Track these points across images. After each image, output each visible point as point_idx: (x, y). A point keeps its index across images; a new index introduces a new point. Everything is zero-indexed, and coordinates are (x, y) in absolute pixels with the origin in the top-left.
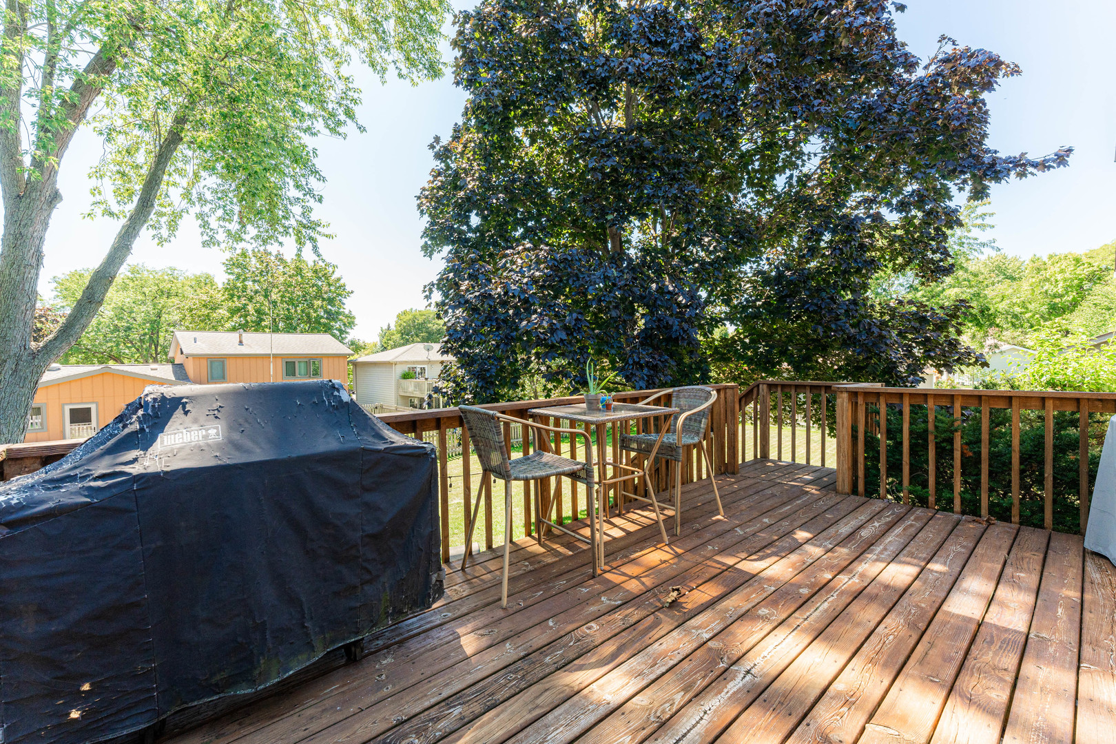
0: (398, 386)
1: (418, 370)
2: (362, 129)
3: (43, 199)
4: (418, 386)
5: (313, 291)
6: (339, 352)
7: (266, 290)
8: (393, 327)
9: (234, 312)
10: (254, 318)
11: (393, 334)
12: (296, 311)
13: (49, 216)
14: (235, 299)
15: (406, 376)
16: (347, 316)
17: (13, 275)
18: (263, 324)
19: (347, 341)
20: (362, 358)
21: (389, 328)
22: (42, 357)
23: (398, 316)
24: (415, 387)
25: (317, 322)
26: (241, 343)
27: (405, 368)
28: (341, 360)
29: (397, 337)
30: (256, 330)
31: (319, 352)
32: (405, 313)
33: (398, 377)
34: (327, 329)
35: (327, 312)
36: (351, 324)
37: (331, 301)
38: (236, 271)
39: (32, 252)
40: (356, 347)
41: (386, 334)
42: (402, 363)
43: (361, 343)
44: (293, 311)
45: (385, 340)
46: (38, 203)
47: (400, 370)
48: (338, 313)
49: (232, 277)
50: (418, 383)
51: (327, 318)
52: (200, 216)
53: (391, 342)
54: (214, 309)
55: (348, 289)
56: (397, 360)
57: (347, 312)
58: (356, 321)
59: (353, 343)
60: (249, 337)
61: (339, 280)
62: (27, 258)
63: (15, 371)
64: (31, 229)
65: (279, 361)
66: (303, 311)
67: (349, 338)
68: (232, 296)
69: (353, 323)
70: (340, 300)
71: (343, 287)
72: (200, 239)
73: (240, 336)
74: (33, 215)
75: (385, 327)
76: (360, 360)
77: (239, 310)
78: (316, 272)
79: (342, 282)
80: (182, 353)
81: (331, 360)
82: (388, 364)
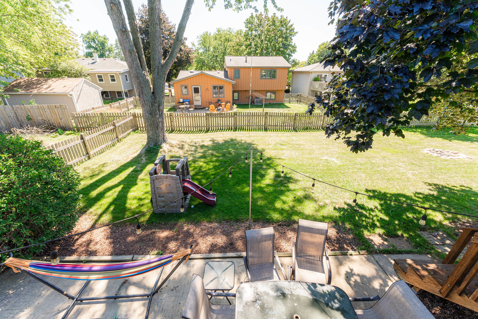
0: (311, 84)
1: (323, 76)
4: (321, 85)
5: (279, 34)
6: (285, 66)
7: (259, 35)
8: (315, 52)
9: (247, 46)
10: (254, 50)
11: (315, 56)
12: (271, 45)
14: (248, 40)
15: (316, 80)
16: (293, 47)
18: (257, 52)
19: (291, 60)
20: (296, 69)
21: (313, 53)
22: (165, 67)
23: (319, 46)
24: (319, 85)
25: (279, 50)
26: (246, 61)
27: (316, 75)
28: (285, 70)
29: (316, 58)
30: (254, 55)
31: (276, 66)
32: (323, 44)
33: (312, 80)
34: (283, 54)
35: (283, 44)
36: (294, 51)
37: (286, 38)
38: (249, 25)
40: (295, 64)
41: (312, 56)
42: (315, 72)
43: (297, 61)
44: (269, 45)
45: (310, 60)
47: (313, 76)
48: (289, 45)
49: (247, 29)
50: (321, 84)
51: (283, 48)
53: (313, 61)
54: (241, 46)
55: (295, 31)
56: (313, 70)
57: (293, 44)
58: (297, 50)
59: (293, 61)
60: (249, 58)
61: (292, 25)
65: (259, 70)
66: (273, 44)
67: (292, 58)
68: (247, 39)
70: (291, 38)
71: (293, 30)
73: (246, 58)
75: (312, 53)
76: (295, 70)
77: (249, 45)
78: (281, 22)
79: (293, 27)
80: (226, 66)
81: (281, 70)
82: (308, 73)
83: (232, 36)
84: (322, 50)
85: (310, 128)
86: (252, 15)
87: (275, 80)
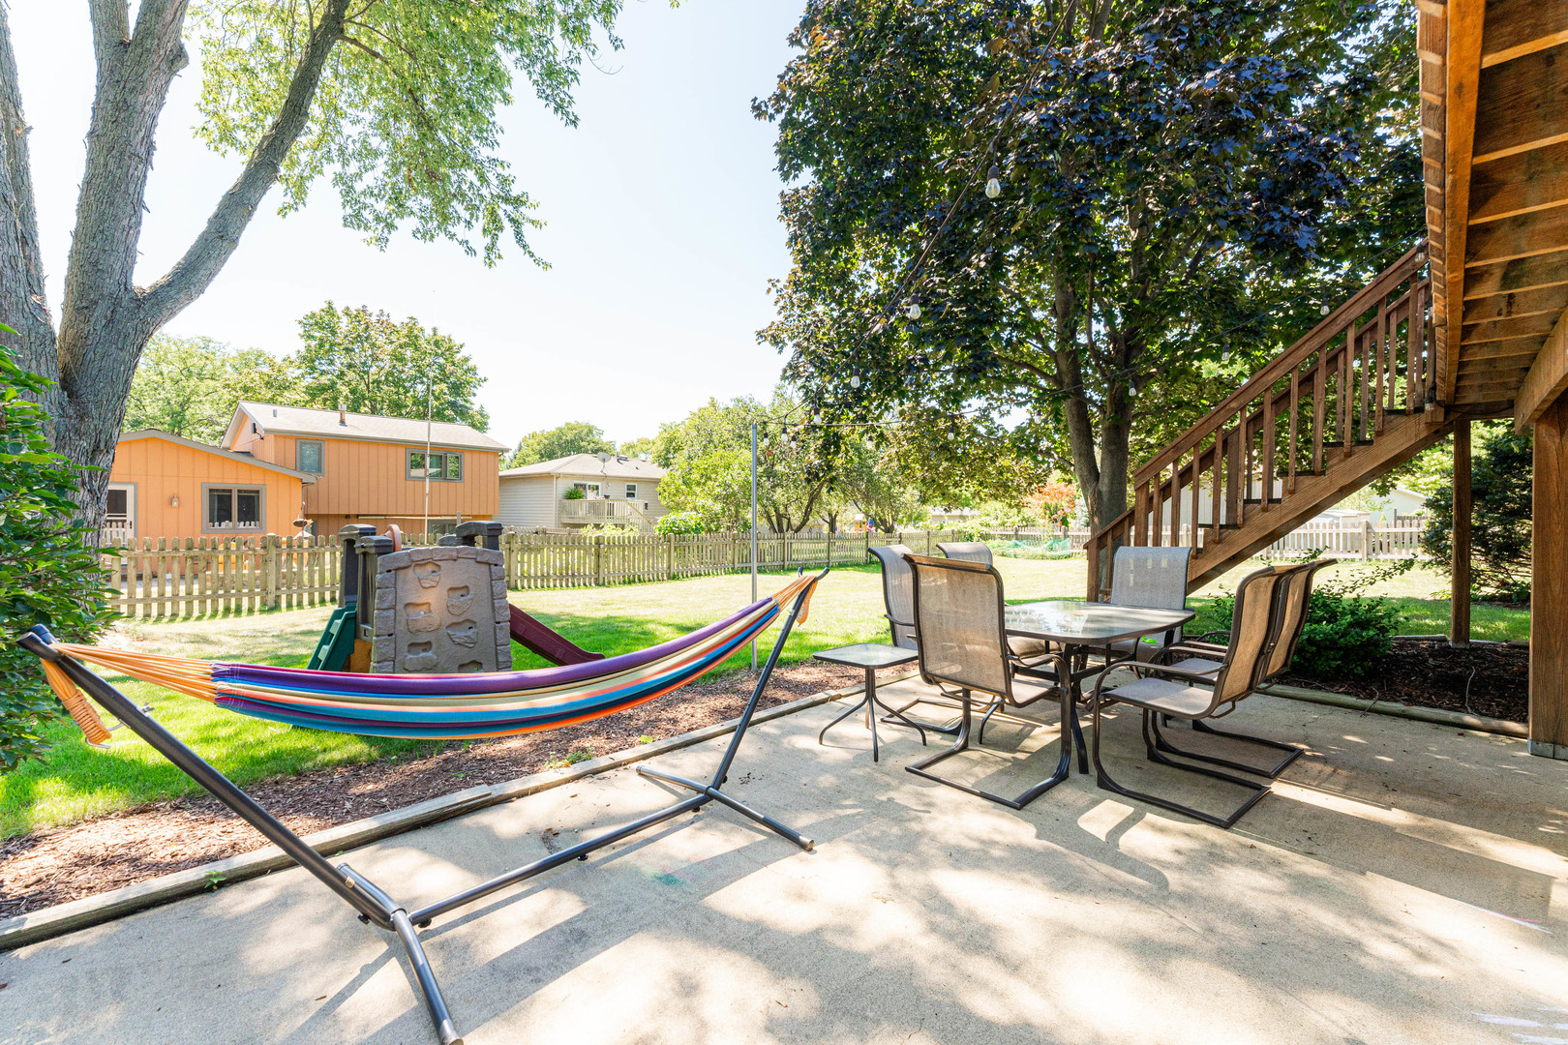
0: (562, 509)
1: (588, 488)
2: (617, 43)
3: (162, 52)
4: (592, 507)
6: (487, 445)
13: (168, 82)
15: (572, 495)
16: (478, 413)
17: (112, 166)
22: (151, 309)
26: (342, 422)
27: (569, 485)
28: (491, 457)
31: (455, 443)
33: (561, 495)
37: (457, 388)
38: (318, 334)
39: (141, 134)
42: (567, 476)
46: (155, 57)
47: (564, 486)
48: (466, 407)
49: (311, 343)
51: (452, 411)
52: (339, 179)
55: (481, 374)
56: (561, 471)
57: (477, 407)
60: (349, 417)
61: (466, 360)
62: (133, 143)
63: (111, 321)
64: (141, 98)
65: (401, 452)
68: (312, 369)
69: (486, 424)
70: (469, 389)
71: (472, 370)
72: (341, 213)
73: (340, 416)
74: (146, 75)
77: (323, 389)
78: (436, 343)
79: (471, 364)
80: (255, 431)
81: (476, 456)
82: (548, 477)
83: (218, 363)
84: (546, 442)
85: (639, 580)
86: (330, 307)
87: (460, 486)
